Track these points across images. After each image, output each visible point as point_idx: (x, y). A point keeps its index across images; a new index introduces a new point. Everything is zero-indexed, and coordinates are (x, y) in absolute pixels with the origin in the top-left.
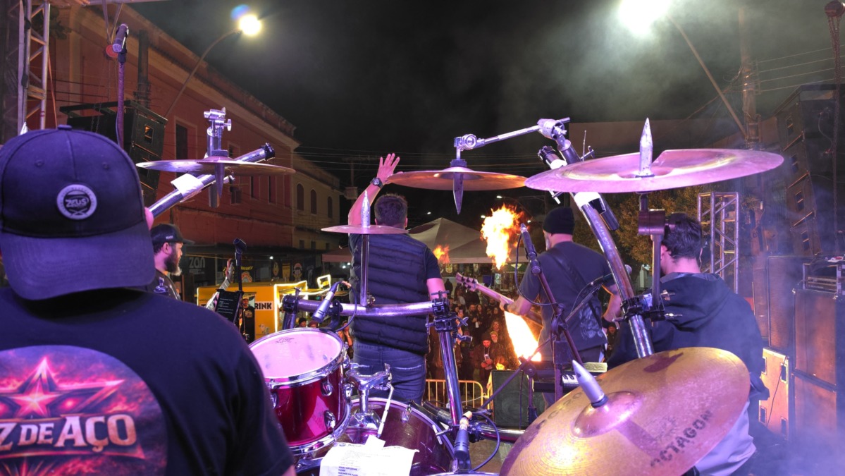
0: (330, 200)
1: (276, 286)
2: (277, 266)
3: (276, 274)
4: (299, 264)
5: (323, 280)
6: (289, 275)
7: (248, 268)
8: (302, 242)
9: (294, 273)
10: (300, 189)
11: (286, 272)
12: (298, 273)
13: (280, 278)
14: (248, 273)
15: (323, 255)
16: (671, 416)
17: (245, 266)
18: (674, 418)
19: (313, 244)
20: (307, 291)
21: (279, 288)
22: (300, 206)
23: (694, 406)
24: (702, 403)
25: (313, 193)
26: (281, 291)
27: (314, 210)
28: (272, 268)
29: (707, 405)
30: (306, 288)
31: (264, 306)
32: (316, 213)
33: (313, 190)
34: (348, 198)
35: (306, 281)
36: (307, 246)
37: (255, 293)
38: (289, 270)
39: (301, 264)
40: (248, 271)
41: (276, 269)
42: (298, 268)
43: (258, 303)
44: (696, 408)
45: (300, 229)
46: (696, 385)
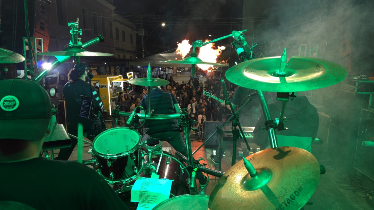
0: (131, 35)
1: (108, 78)
2: (108, 67)
3: (108, 71)
4: (118, 66)
5: (129, 74)
6: (114, 72)
7: (95, 68)
8: (119, 55)
9: (116, 70)
10: (117, 30)
11: (113, 70)
12: (118, 71)
13: (110, 74)
14: (95, 71)
15: (129, 62)
16: (285, 187)
17: (94, 67)
18: (286, 188)
19: (124, 56)
20: (123, 80)
21: (109, 78)
22: (118, 38)
23: (295, 183)
24: (299, 182)
25: (123, 32)
26: (111, 80)
27: (124, 40)
28: (106, 68)
29: (301, 183)
30: (122, 78)
31: (103, 86)
32: (125, 42)
33: (123, 30)
34: (140, 34)
35: (122, 75)
36: (122, 57)
37: (99, 81)
38: (114, 69)
39: (119, 66)
40: (95, 69)
41: (108, 69)
42: (118, 68)
43: (100, 85)
44: (296, 184)
45: (118, 49)
46: (296, 171)
